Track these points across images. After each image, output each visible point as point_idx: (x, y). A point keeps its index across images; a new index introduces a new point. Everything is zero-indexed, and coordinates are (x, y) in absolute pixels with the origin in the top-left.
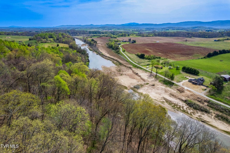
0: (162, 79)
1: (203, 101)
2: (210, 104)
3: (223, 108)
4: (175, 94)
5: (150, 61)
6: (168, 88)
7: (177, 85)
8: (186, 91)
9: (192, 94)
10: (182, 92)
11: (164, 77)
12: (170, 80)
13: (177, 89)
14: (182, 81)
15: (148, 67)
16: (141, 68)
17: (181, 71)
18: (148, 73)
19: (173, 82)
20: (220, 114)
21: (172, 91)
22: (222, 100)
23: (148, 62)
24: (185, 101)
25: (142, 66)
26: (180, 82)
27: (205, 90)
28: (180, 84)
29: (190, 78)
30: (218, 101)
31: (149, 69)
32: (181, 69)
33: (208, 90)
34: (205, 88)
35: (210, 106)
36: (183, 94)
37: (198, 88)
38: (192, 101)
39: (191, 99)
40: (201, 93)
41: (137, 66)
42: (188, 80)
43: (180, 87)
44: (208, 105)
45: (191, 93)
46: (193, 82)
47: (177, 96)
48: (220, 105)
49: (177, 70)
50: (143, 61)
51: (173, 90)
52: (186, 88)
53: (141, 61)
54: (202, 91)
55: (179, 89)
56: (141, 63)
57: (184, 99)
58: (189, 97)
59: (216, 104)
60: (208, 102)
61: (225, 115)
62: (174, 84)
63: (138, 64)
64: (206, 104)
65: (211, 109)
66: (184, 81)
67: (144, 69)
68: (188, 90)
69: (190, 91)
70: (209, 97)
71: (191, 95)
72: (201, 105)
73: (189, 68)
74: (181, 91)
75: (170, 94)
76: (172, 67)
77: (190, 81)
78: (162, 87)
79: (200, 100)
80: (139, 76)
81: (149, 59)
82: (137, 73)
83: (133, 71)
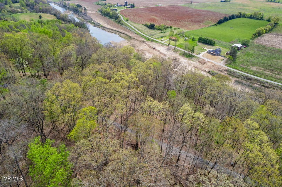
0: (181, 52)
1: (223, 70)
2: (229, 72)
3: (239, 75)
4: (198, 67)
5: (162, 31)
6: (190, 62)
7: (198, 58)
8: (207, 63)
9: (213, 64)
10: (204, 64)
11: (184, 50)
12: (190, 53)
13: (199, 62)
14: (201, 53)
15: (163, 39)
16: (156, 42)
17: (197, 42)
18: (165, 46)
19: (194, 54)
21: (195, 64)
22: (238, 68)
23: (160, 33)
24: (209, 72)
25: (156, 39)
26: (199, 54)
27: (223, 60)
28: (200, 56)
29: (208, 50)
30: (235, 69)
31: (165, 42)
32: (197, 39)
33: (225, 59)
34: (223, 58)
35: (229, 74)
36: (205, 65)
37: (217, 59)
38: (215, 71)
39: (213, 70)
40: (220, 63)
41: (150, 39)
42: (206, 52)
43: (201, 60)
44: (227, 74)
45: (212, 65)
46: (212, 53)
47: (200, 68)
48: (237, 72)
49: (193, 41)
50: (155, 33)
51: (195, 63)
52: (207, 60)
53: (152, 32)
54: (220, 61)
55: (201, 61)
56: (153, 35)
57: (207, 70)
58: (211, 68)
59: (234, 72)
60: (228, 71)
62: (195, 57)
63: (150, 36)
64: (226, 72)
65: (230, 76)
66: (203, 53)
67: (159, 42)
68: (209, 61)
69: (211, 63)
70: (227, 66)
71: (212, 66)
72: (222, 74)
73: (205, 39)
74: (203, 63)
75: (194, 67)
76: (187, 38)
77: (209, 52)
78: (184, 60)
79: (220, 70)
80: (157, 51)
81: (160, 30)
82: (154, 47)
83: (149, 46)
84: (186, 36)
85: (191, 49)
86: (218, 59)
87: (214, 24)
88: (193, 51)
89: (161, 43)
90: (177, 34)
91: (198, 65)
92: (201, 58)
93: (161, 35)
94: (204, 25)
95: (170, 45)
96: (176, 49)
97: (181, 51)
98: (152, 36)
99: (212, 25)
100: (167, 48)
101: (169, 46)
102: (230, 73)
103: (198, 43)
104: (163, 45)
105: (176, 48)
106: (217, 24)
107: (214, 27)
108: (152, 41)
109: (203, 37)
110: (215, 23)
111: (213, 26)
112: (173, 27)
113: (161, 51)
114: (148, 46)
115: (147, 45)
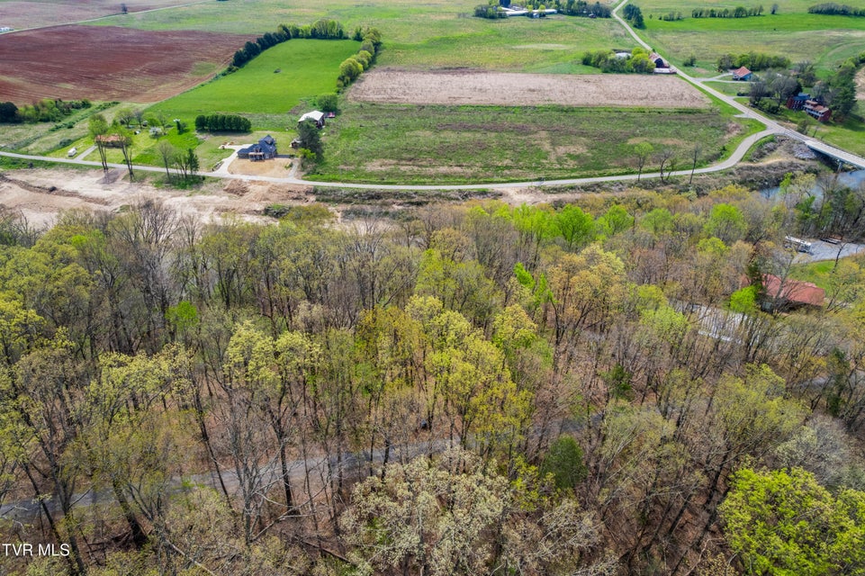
0: (159, 178)
1: (303, 194)
2: (320, 194)
3: (347, 193)
4: (229, 206)
5: (59, 124)
6: (199, 198)
7: (216, 180)
8: (251, 187)
9: (269, 186)
10: (244, 192)
11: (164, 170)
12: (188, 172)
13: (226, 190)
14: (222, 163)
15: (72, 151)
16: (52, 165)
17: (195, 133)
18: (92, 172)
19: (200, 173)
20: (349, 207)
21: (217, 201)
22: (337, 177)
23: (53, 130)
24: (266, 212)
25: (44, 154)
26: (217, 167)
27: (291, 166)
28: (222, 172)
29: (238, 148)
30: (331, 181)
31: (85, 159)
32: (192, 125)
33: (297, 162)
34: (288, 161)
35: (323, 201)
36: (246, 196)
37: (272, 167)
38: (281, 203)
39: (275, 202)
40: (287, 176)
41: (19, 159)
42: (235, 155)
43: (230, 182)
44: (317, 200)
45: (266, 188)
46: (252, 156)
47: (237, 207)
48: (339, 189)
49: (180, 133)
50: (31, 135)
51: (215, 197)
52: (245, 178)
53: (17, 135)
54: (285, 171)
55: (232, 187)
56: (27, 144)
57: (259, 207)
58: (268, 199)
59: (331, 191)
60: (315, 192)
61: (356, 206)
62: (207, 180)
63: (12, 150)
64: (312, 198)
65: (327, 205)
66: (227, 161)
67: (63, 164)
68: (254, 182)
69: (261, 183)
70: (308, 180)
71: (269, 191)
72: (305, 205)
73: (217, 117)
74: (239, 190)
75: (217, 210)
76: (159, 129)
77: (243, 155)
78: (179, 199)
79: (295, 196)
80: (68, 196)
81: (46, 120)
82: (49, 186)
83: (26, 186)
84: (153, 123)
85: (185, 158)
86: (277, 167)
87: (225, 69)
88: (192, 162)
89: (71, 164)
90: (118, 121)
91: (227, 203)
92: (226, 179)
93: (58, 137)
94: (196, 77)
95: (109, 165)
96: (136, 174)
97: (154, 174)
98: (24, 149)
99: (220, 72)
100: (103, 175)
101: (106, 168)
102: (323, 196)
103: (200, 136)
104: (81, 169)
105: (134, 167)
106: (235, 68)
107: (229, 76)
108: (32, 165)
109: (209, 114)
110: (228, 66)
111: (224, 75)
112: (92, 103)
113: (86, 192)
114: (24, 188)
115: (16, 187)
